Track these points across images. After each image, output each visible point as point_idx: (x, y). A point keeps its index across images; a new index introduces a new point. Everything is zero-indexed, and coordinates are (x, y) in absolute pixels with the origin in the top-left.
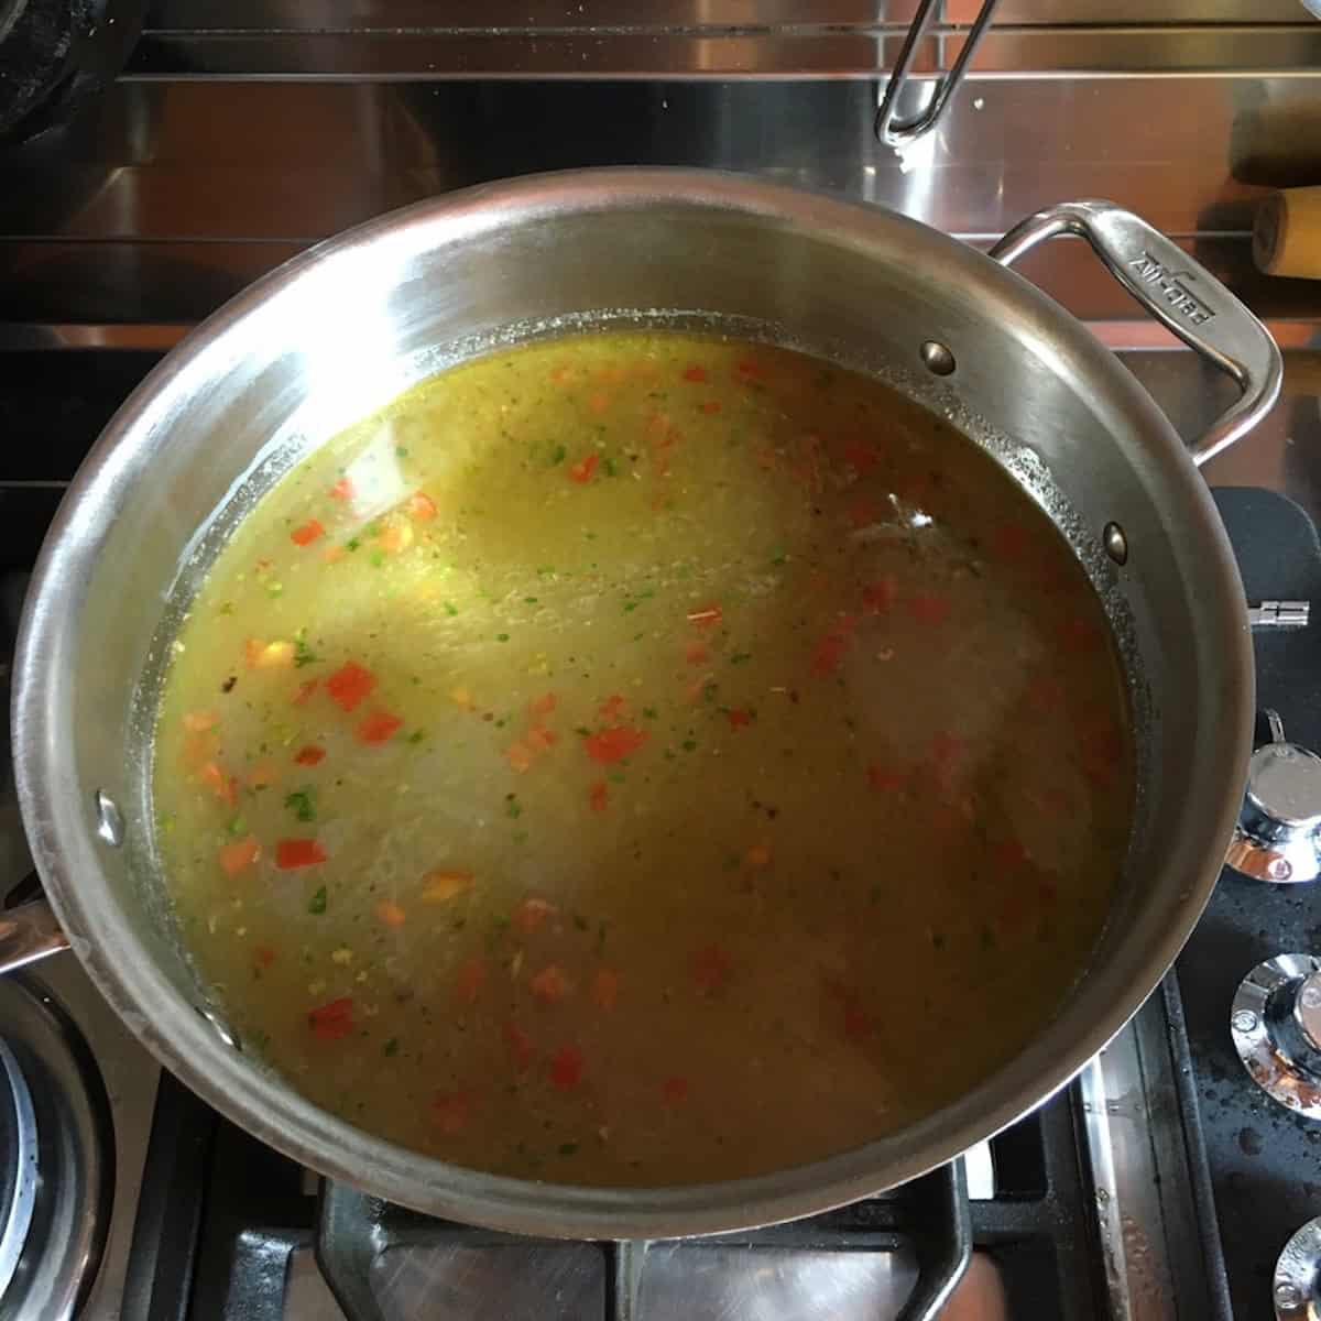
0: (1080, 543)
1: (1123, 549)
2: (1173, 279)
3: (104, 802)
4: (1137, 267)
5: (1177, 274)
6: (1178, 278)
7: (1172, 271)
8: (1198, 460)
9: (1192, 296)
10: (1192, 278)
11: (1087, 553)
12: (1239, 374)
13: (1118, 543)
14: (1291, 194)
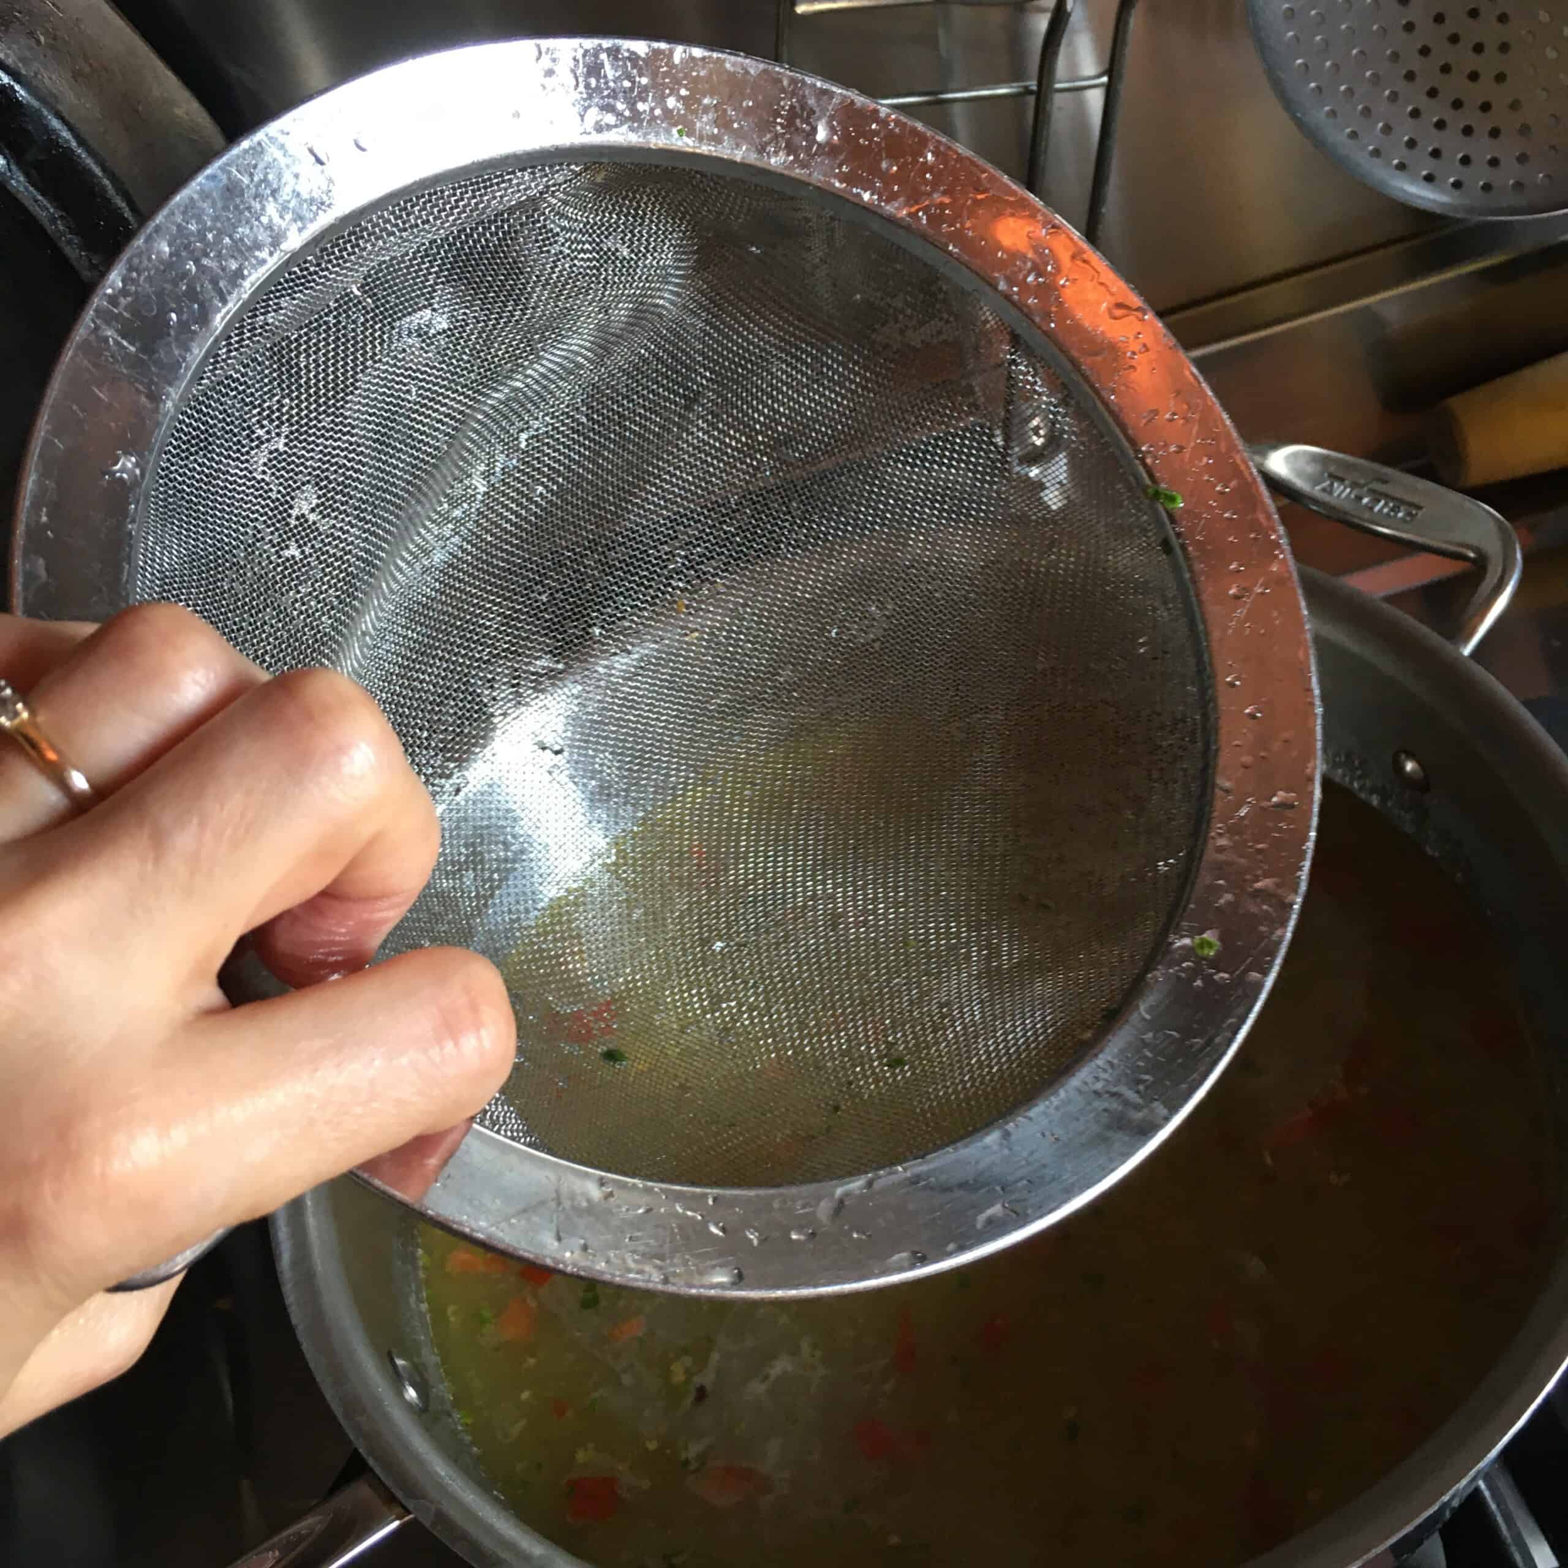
0: (1372, 791)
1: (1422, 774)
2: (1365, 489)
3: (400, 1362)
4: (1324, 490)
5: (1366, 484)
6: (1370, 486)
7: (1362, 481)
8: (1467, 651)
9: (1393, 499)
10: (1385, 482)
11: (1384, 797)
12: (1472, 555)
13: (1413, 771)
14: (1455, 403)
